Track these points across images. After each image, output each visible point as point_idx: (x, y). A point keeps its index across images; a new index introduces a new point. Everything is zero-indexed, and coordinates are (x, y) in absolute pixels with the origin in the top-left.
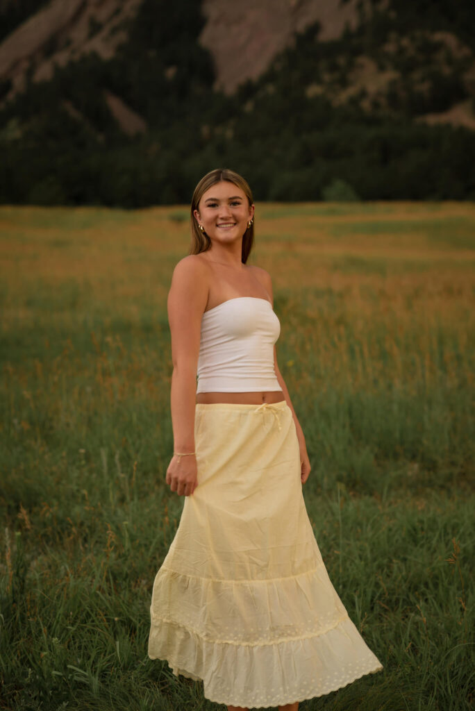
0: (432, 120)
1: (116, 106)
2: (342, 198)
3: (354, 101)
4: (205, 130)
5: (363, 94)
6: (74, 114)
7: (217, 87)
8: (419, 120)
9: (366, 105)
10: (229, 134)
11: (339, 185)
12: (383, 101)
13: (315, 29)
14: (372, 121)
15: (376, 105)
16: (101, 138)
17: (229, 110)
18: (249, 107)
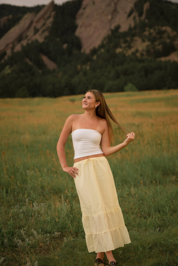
0: (163, 59)
1: (45, 59)
2: (131, 90)
3: (134, 54)
4: (79, 67)
5: (137, 51)
6: (30, 63)
7: (82, 51)
8: (158, 60)
9: (138, 55)
10: (88, 68)
11: (130, 85)
12: (145, 53)
13: (118, 27)
14: (141, 61)
15: (142, 55)
16: (40, 71)
17: (88, 59)
18: (95, 57)
